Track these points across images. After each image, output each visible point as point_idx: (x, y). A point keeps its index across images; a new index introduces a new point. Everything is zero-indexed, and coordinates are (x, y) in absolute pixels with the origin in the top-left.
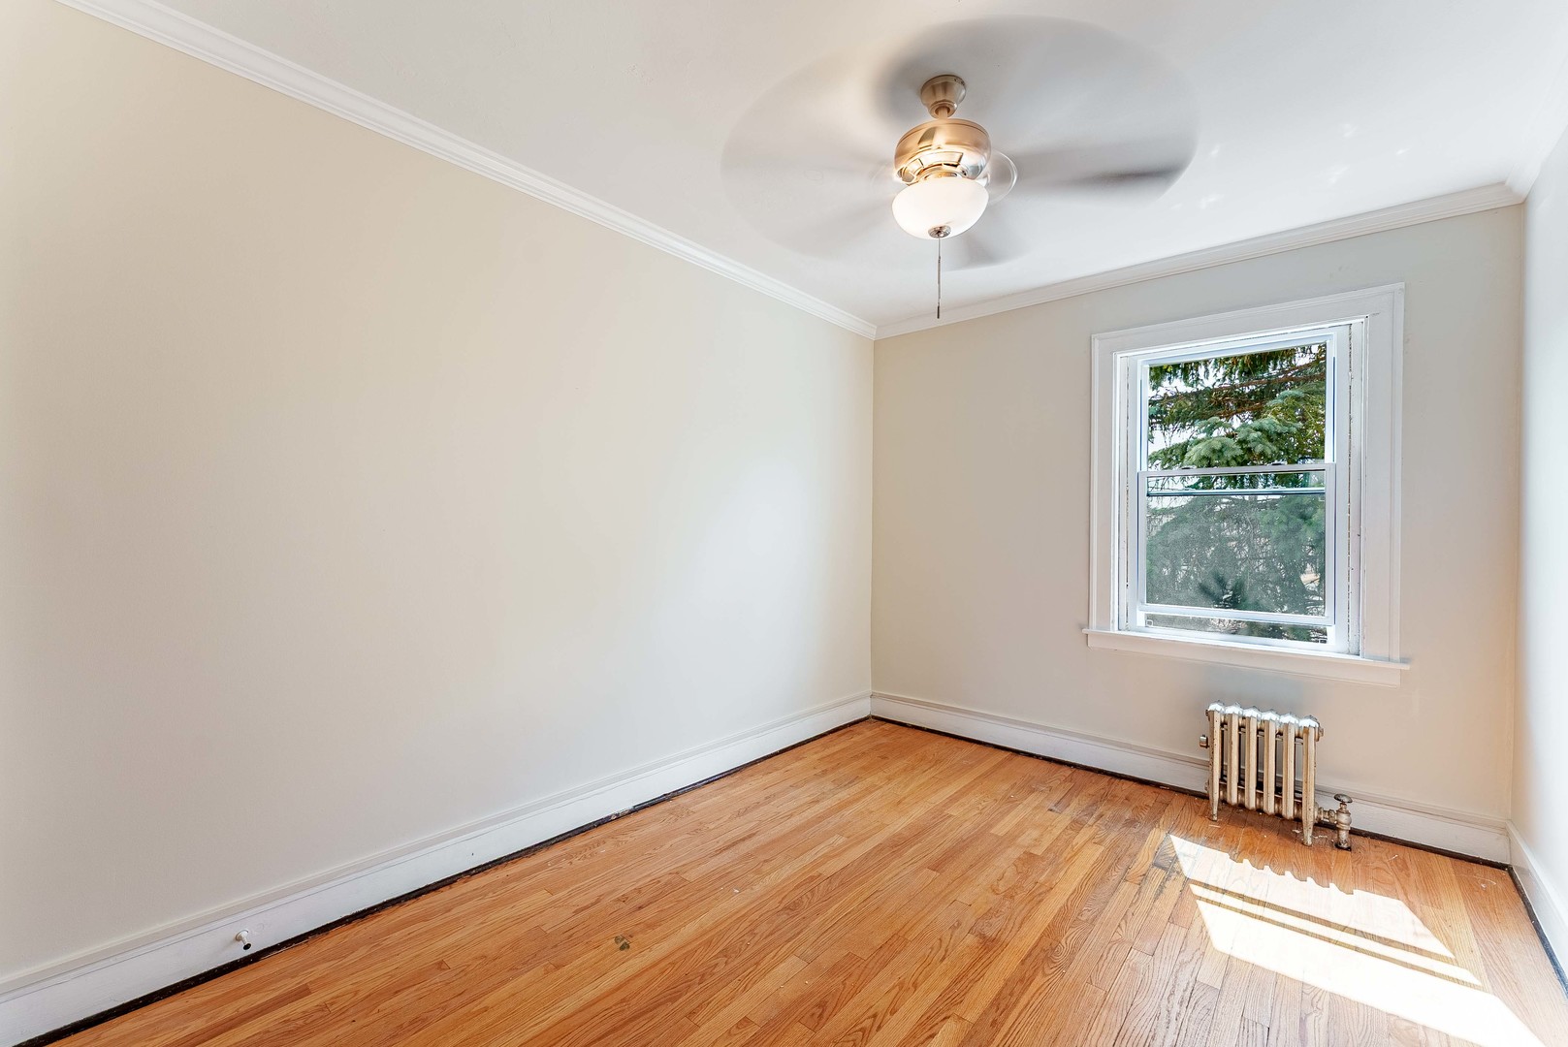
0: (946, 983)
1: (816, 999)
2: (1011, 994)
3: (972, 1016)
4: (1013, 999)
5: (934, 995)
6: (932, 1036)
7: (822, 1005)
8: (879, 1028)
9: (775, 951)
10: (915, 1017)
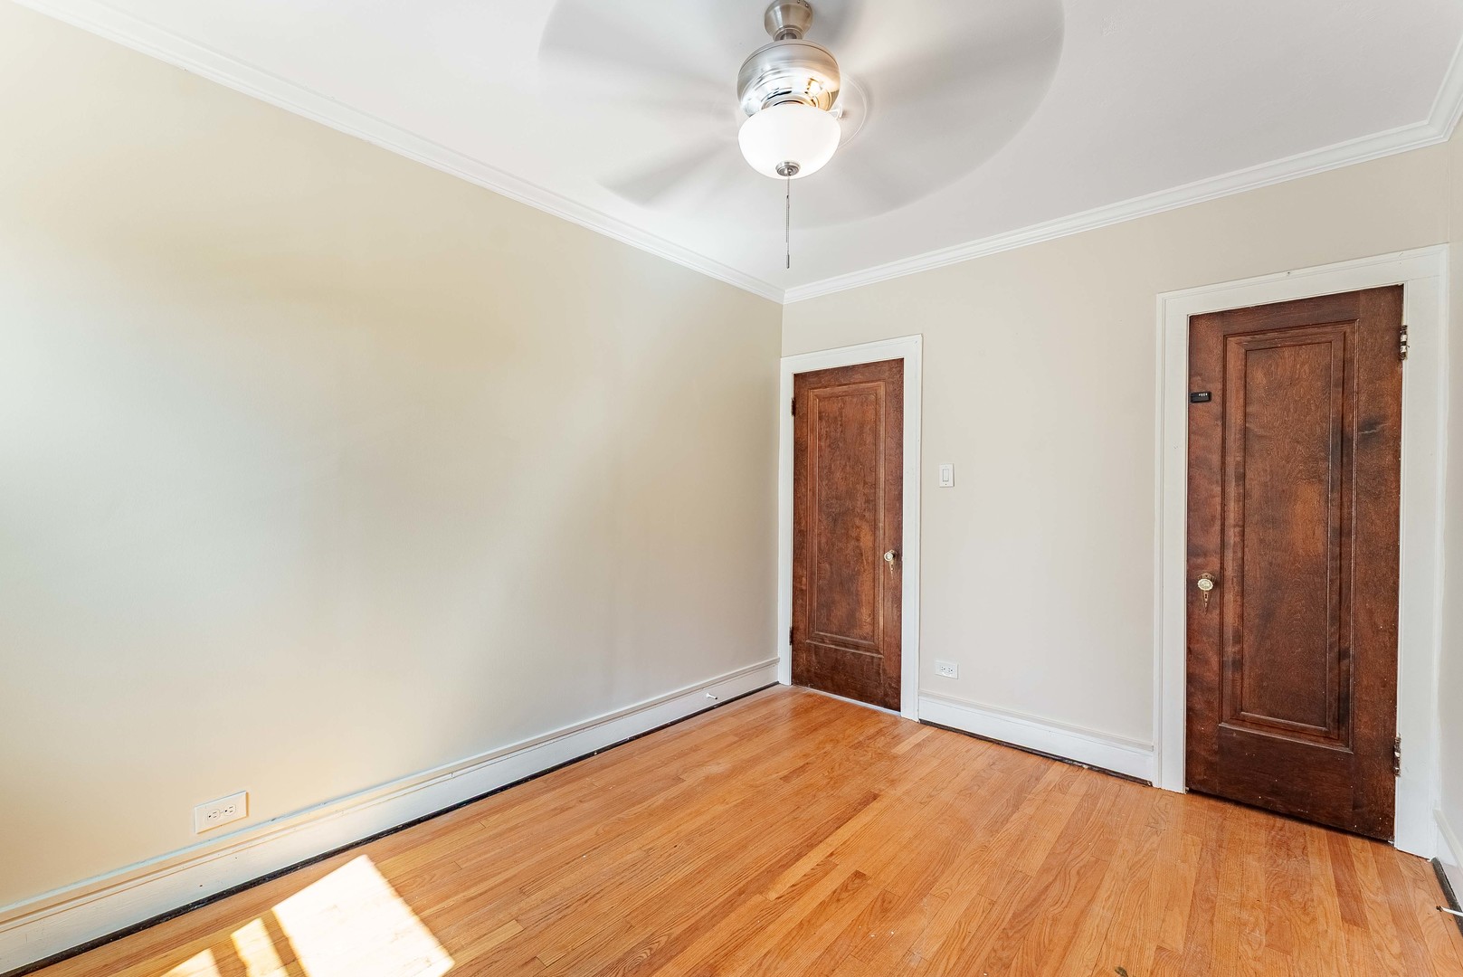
0: (771, 927)
1: (892, 915)
2: (715, 916)
3: (758, 898)
4: (715, 912)
5: (785, 917)
6: (794, 886)
7: (885, 911)
8: (834, 892)
9: (950, 966)
10: (806, 898)
